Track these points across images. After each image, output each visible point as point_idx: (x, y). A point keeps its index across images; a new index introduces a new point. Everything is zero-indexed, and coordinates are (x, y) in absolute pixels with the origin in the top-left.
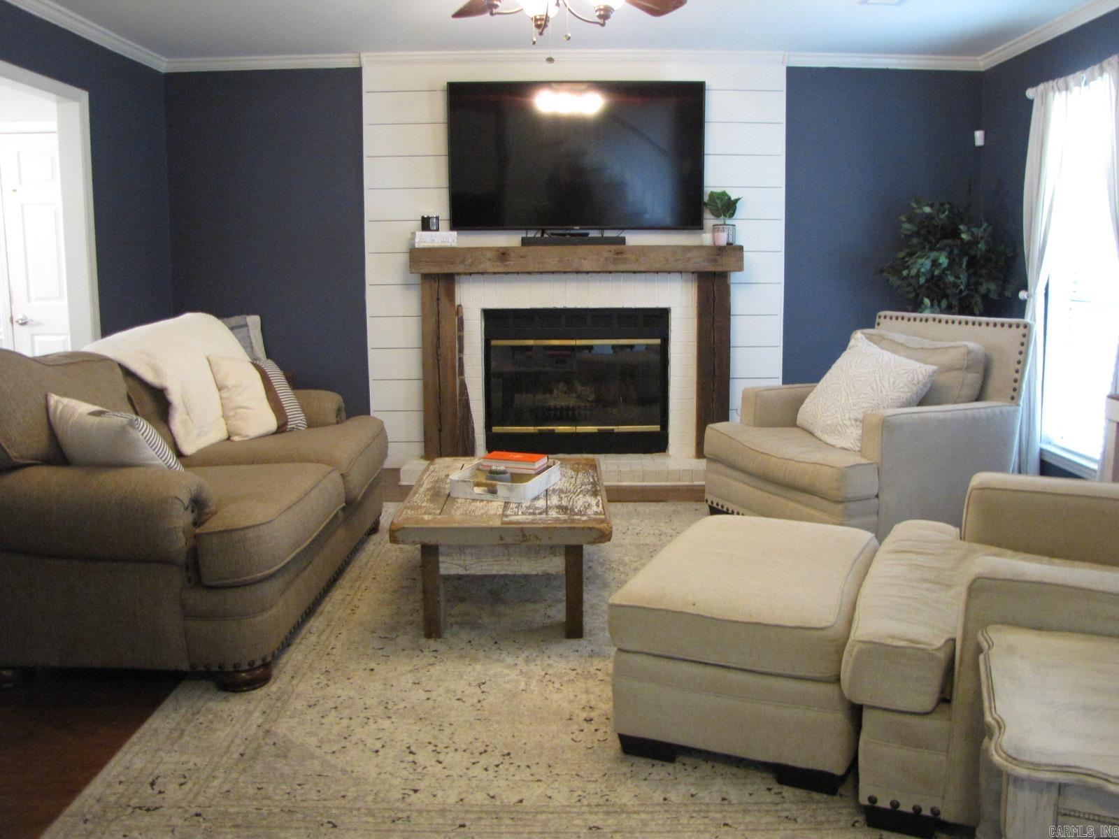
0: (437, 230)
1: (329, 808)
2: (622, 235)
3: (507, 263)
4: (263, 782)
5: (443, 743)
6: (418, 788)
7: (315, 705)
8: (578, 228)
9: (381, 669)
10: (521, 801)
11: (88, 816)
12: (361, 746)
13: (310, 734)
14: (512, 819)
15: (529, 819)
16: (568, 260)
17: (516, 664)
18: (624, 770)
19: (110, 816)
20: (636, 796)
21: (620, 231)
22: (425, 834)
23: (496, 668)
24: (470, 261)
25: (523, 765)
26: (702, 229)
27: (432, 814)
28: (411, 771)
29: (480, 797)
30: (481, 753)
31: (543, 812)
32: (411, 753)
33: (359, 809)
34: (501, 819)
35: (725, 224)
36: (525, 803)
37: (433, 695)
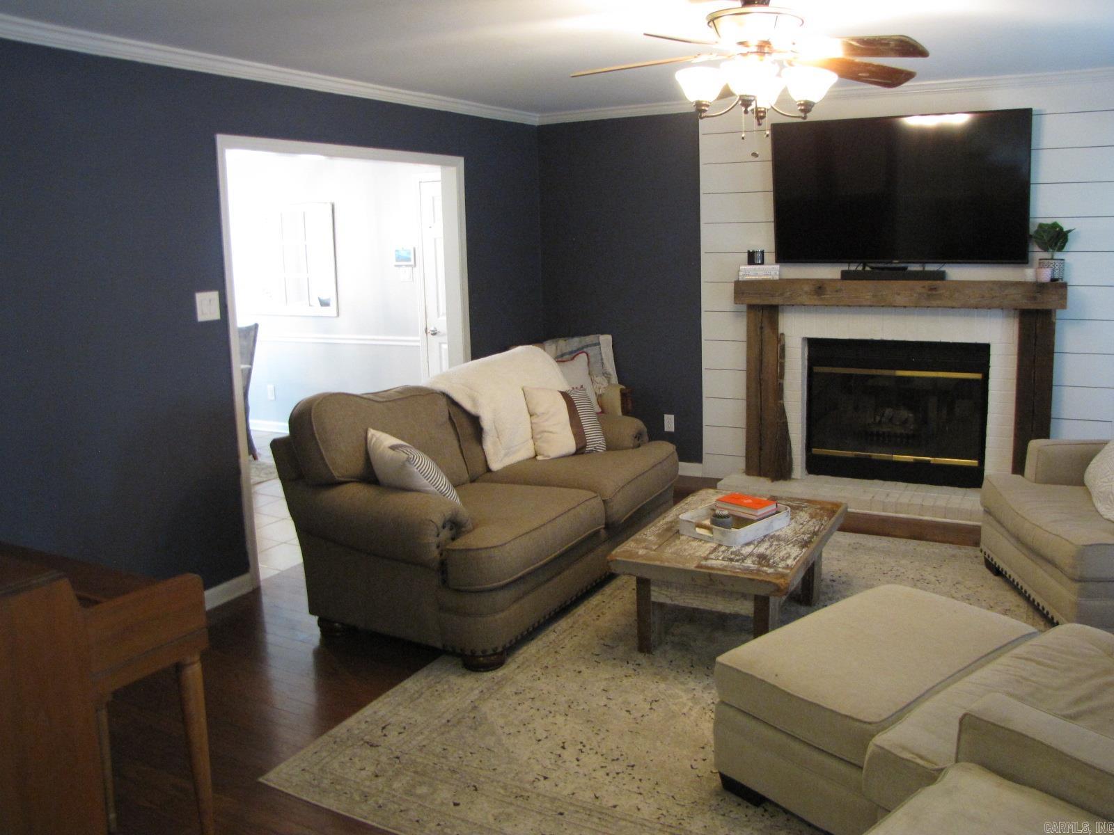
0: (762, 263)
1: (480, 775)
2: (943, 269)
3: (823, 296)
4: (449, 745)
5: (591, 745)
6: (548, 776)
7: (521, 693)
8: (897, 261)
9: (587, 672)
10: (615, 807)
11: (338, 740)
12: (531, 734)
13: (503, 716)
14: (600, 818)
15: (610, 822)
16: (882, 295)
17: (694, 689)
18: (712, 802)
19: (350, 743)
20: (705, 827)
21: (941, 265)
22: (532, 813)
23: (678, 690)
24: (789, 293)
25: (637, 777)
26: (1027, 263)
27: (546, 799)
28: (553, 761)
29: (588, 796)
30: (613, 760)
31: (625, 820)
32: (563, 748)
33: (499, 782)
34: (592, 816)
35: (1052, 259)
36: (618, 808)
37: (611, 704)
